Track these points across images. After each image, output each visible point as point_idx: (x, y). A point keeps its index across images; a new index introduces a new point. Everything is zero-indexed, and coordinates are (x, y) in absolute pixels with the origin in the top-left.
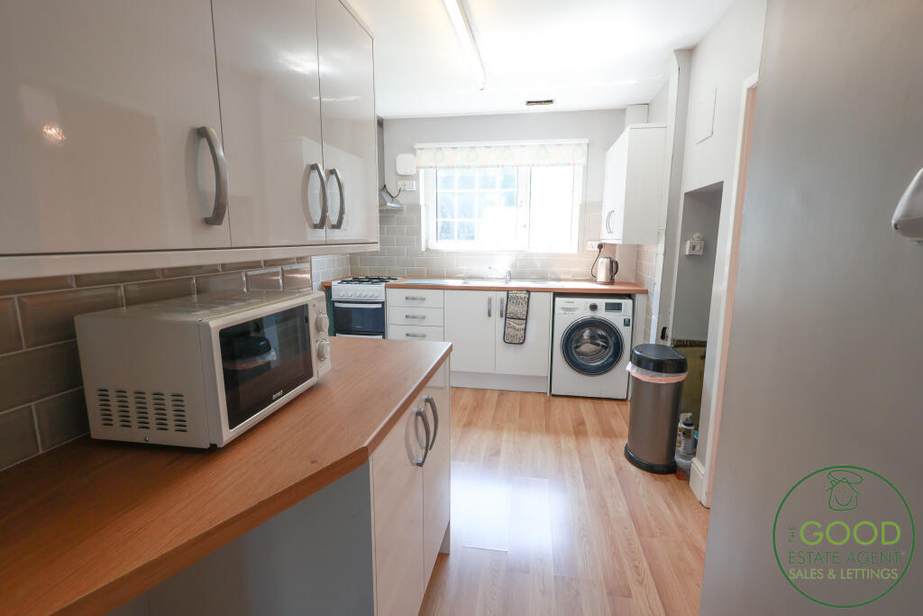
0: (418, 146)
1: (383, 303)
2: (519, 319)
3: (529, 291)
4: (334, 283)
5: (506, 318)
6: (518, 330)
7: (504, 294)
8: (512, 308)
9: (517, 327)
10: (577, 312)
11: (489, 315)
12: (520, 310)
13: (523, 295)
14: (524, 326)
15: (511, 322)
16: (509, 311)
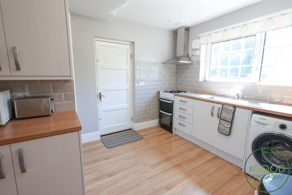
0: (200, 35)
1: (173, 101)
2: (227, 121)
3: (235, 107)
4: (161, 92)
5: (220, 119)
6: (225, 127)
7: (221, 106)
8: (224, 115)
9: (226, 125)
10: (268, 127)
11: (212, 115)
12: (229, 117)
13: (231, 108)
14: (229, 126)
15: (223, 122)
16: (222, 115)
